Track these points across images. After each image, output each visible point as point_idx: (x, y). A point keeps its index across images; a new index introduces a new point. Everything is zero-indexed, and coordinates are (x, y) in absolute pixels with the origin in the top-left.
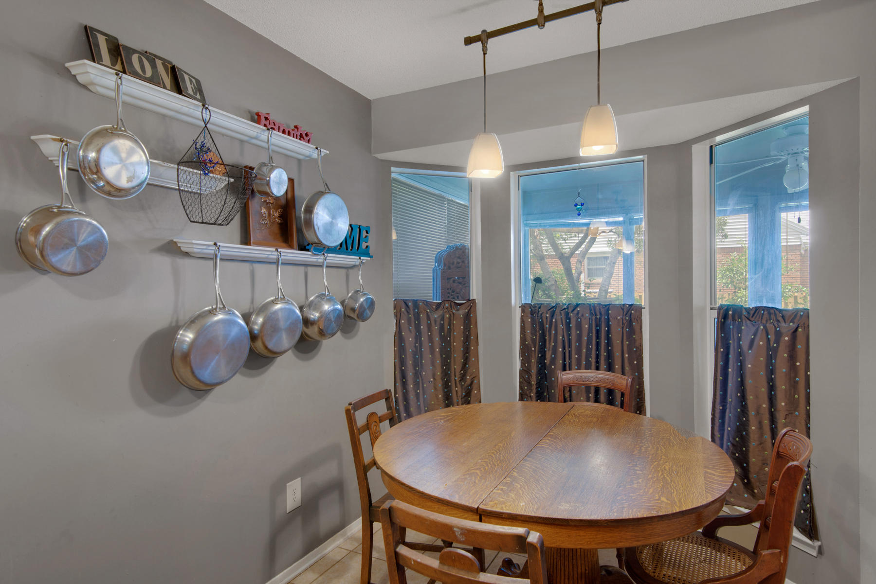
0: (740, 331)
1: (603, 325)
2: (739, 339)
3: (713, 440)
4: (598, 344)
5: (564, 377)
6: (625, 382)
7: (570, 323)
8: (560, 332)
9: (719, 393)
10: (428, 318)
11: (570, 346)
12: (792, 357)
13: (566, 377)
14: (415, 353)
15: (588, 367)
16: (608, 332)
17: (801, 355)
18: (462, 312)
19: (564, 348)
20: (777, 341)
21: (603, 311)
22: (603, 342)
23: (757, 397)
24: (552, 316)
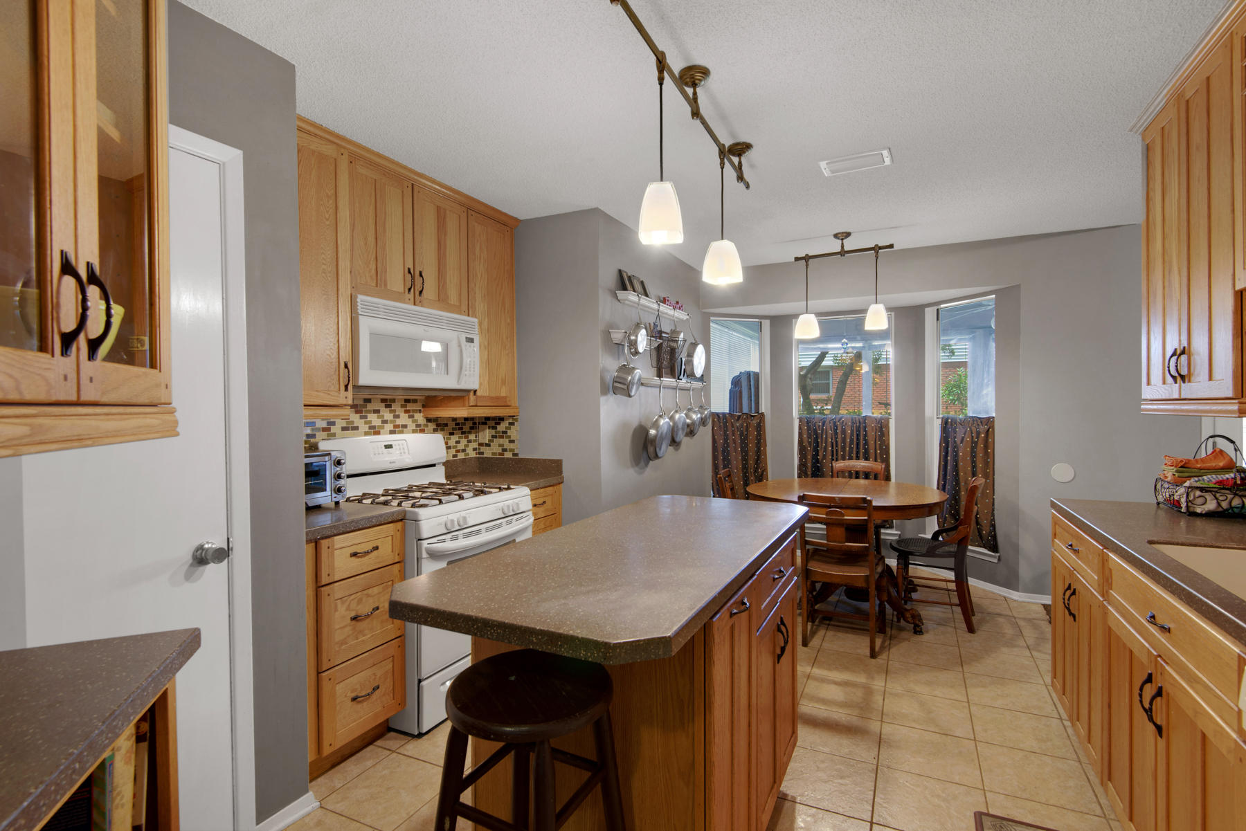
0: (955, 432)
1: (862, 430)
2: (955, 437)
3: (938, 488)
4: (858, 444)
5: (837, 465)
6: (880, 467)
7: (837, 429)
8: (829, 436)
9: (942, 473)
10: (733, 426)
11: (837, 446)
12: (986, 447)
13: (839, 465)
14: (723, 451)
15: (851, 458)
16: (865, 435)
17: (991, 445)
18: (755, 422)
19: (832, 448)
20: (978, 438)
21: (861, 420)
22: (862, 442)
23: (965, 474)
24: (823, 425)
